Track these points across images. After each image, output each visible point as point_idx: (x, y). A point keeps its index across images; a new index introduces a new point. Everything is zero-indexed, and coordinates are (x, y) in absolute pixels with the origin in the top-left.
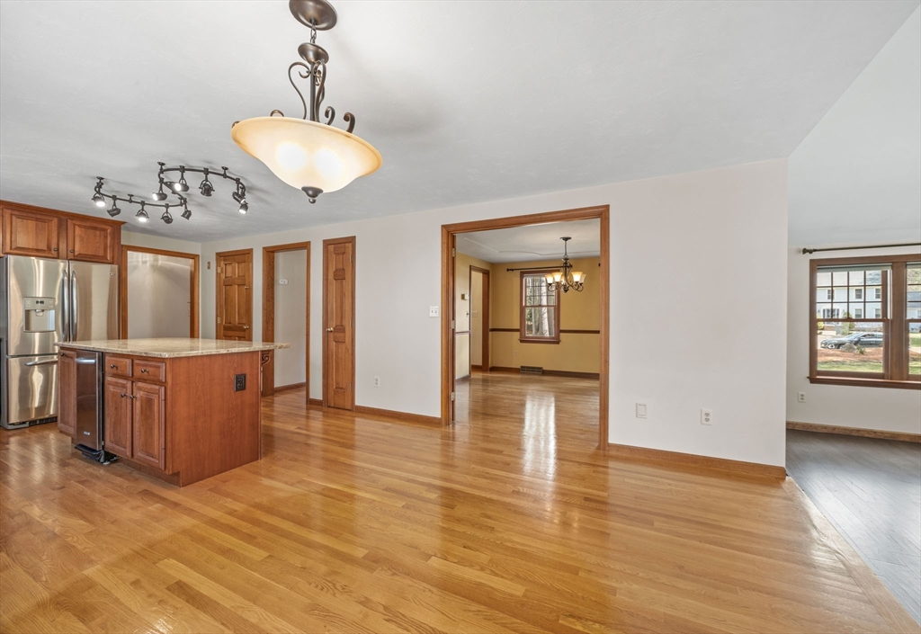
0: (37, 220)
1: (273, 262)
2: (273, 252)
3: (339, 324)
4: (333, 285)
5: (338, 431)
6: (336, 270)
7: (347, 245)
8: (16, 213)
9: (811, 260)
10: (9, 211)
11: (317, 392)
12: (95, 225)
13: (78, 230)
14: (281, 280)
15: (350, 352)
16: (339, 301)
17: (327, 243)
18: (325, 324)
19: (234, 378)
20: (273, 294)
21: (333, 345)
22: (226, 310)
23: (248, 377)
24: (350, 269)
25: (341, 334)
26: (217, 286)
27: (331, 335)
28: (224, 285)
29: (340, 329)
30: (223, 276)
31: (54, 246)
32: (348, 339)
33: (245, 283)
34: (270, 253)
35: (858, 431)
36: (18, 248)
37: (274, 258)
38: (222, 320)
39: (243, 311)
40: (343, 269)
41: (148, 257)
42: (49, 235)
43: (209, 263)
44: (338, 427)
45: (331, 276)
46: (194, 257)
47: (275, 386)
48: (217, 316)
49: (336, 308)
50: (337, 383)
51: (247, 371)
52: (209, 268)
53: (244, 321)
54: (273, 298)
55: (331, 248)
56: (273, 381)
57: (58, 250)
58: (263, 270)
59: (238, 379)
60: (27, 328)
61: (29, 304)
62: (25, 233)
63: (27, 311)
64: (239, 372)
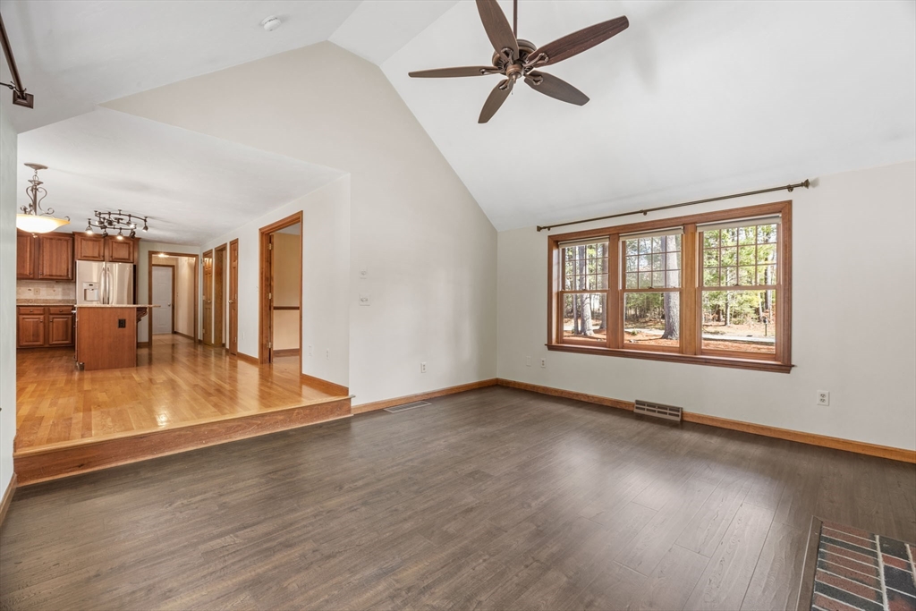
0: (94, 241)
8: (84, 237)
9: (549, 237)
13: (114, 245)
16: (234, 282)
19: (117, 321)
22: (206, 291)
23: (127, 321)
29: (235, 300)
30: (205, 268)
31: (102, 254)
35: (577, 395)
36: (85, 256)
38: (205, 298)
40: (235, 261)
41: (186, 258)
42: (99, 248)
43: (201, 260)
46: (195, 256)
51: (126, 317)
52: (201, 263)
58: (215, 264)
59: (120, 321)
60: (85, 299)
61: (85, 286)
62: (88, 248)
63: (85, 290)
64: (121, 318)
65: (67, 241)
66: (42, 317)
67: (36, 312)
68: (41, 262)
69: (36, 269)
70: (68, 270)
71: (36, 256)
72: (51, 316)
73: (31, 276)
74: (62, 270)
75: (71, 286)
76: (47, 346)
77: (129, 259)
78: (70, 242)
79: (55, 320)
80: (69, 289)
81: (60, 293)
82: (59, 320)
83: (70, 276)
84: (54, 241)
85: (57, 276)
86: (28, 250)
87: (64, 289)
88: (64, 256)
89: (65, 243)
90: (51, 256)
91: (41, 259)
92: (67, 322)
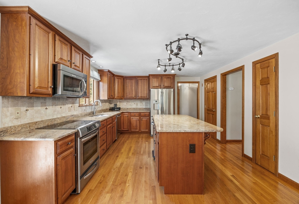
0: (157, 78)
1: (226, 80)
2: (226, 75)
3: (264, 113)
4: (260, 88)
5: (262, 195)
6: (262, 79)
7: (270, 60)
8: (153, 77)
10: (152, 77)
11: (249, 151)
12: (169, 77)
13: (165, 79)
14: (230, 88)
15: (274, 133)
16: (264, 99)
17: (255, 64)
18: (254, 113)
19: (188, 145)
20: (226, 95)
21: (260, 127)
22: (208, 102)
23: (196, 146)
24: (274, 77)
25: (267, 121)
26: (205, 93)
27: (259, 120)
28: (207, 92)
29: (266, 117)
30: (206, 88)
31: (160, 85)
32: (272, 125)
33: (214, 91)
34: (224, 76)
36: (153, 87)
37: (226, 78)
38: (206, 107)
39: (213, 103)
40: (268, 78)
41: (187, 85)
42: (159, 82)
43: (202, 84)
44: (262, 189)
45: (258, 83)
46: (198, 82)
47: (227, 139)
48: (205, 105)
49: (262, 103)
50: (263, 151)
51: (196, 143)
52: (202, 86)
53: (214, 108)
54: (226, 97)
55: (258, 66)
56: (225, 137)
57: (161, 86)
58: (221, 84)
59: (191, 145)
60: (154, 109)
61: (154, 102)
62: (154, 82)
63: (154, 104)
64: (191, 143)
65: (147, 80)
66: (138, 117)
67: (136, 115)
68: (138, 91)
69: (136, 95)
70: (147, 94)
71: (136, 88)
72: (141, 117)
73: (135, 98)
74: (145, 94)
75: (148, 101)
76: (140, 132)
77: (171, 86)
78: (148, 80)
79: (143, 119)
80: (147, 103)
81: (144, 105)
82: (144, 119)
83: (148, 97)
84: (142, 80)
85: (143, 97)
86: (134, 85)
87: (146, 103)
88: (146, 87)
89: (146, 81)
90: (141, 88)
91: (138, 89)
92: (147, 120)
